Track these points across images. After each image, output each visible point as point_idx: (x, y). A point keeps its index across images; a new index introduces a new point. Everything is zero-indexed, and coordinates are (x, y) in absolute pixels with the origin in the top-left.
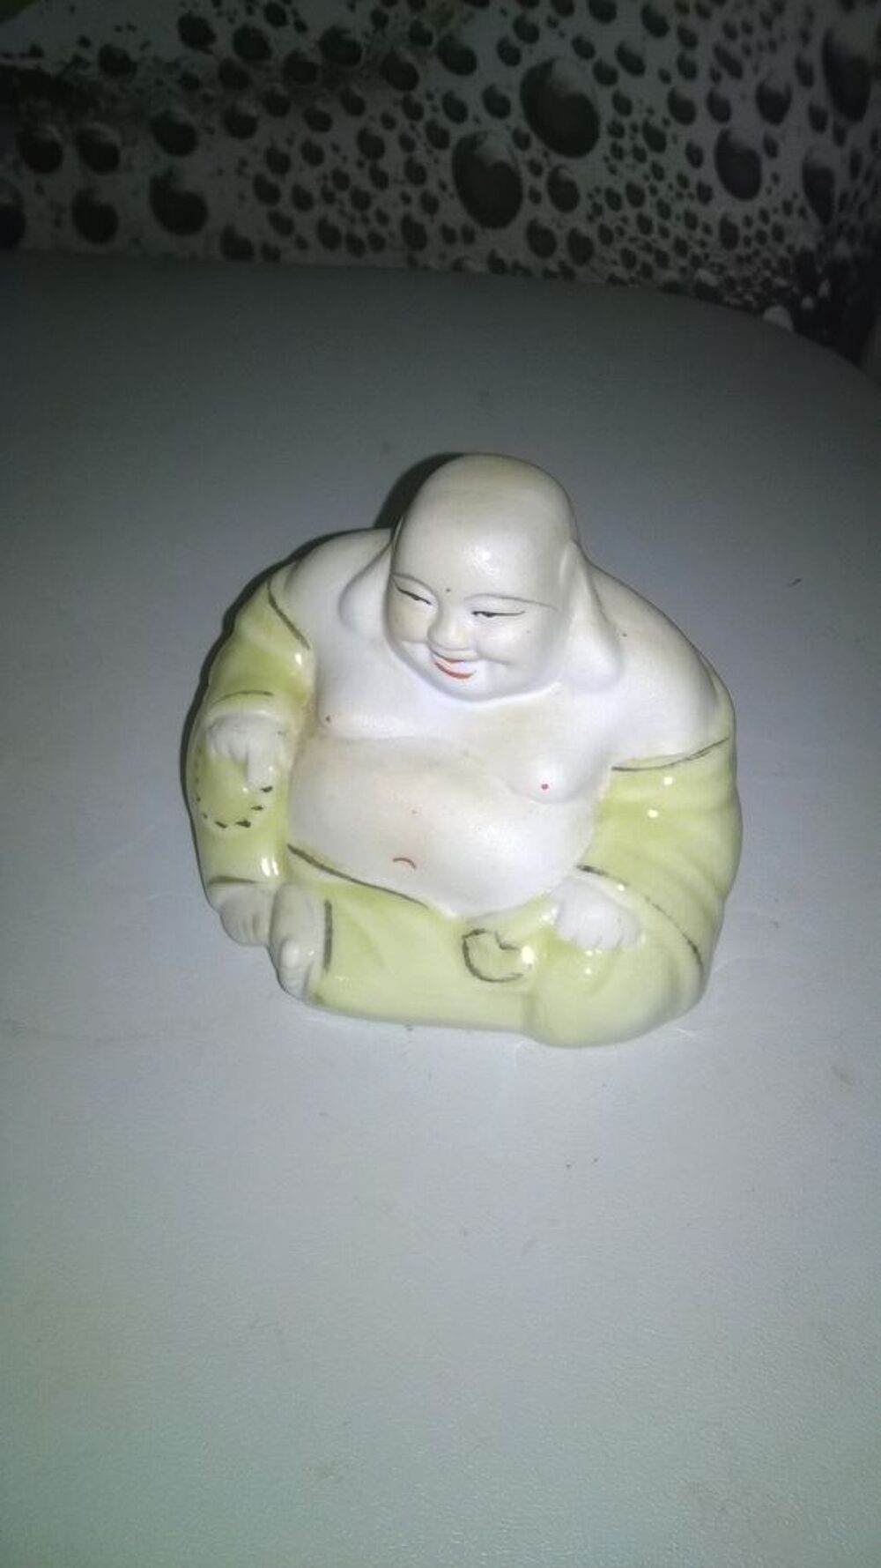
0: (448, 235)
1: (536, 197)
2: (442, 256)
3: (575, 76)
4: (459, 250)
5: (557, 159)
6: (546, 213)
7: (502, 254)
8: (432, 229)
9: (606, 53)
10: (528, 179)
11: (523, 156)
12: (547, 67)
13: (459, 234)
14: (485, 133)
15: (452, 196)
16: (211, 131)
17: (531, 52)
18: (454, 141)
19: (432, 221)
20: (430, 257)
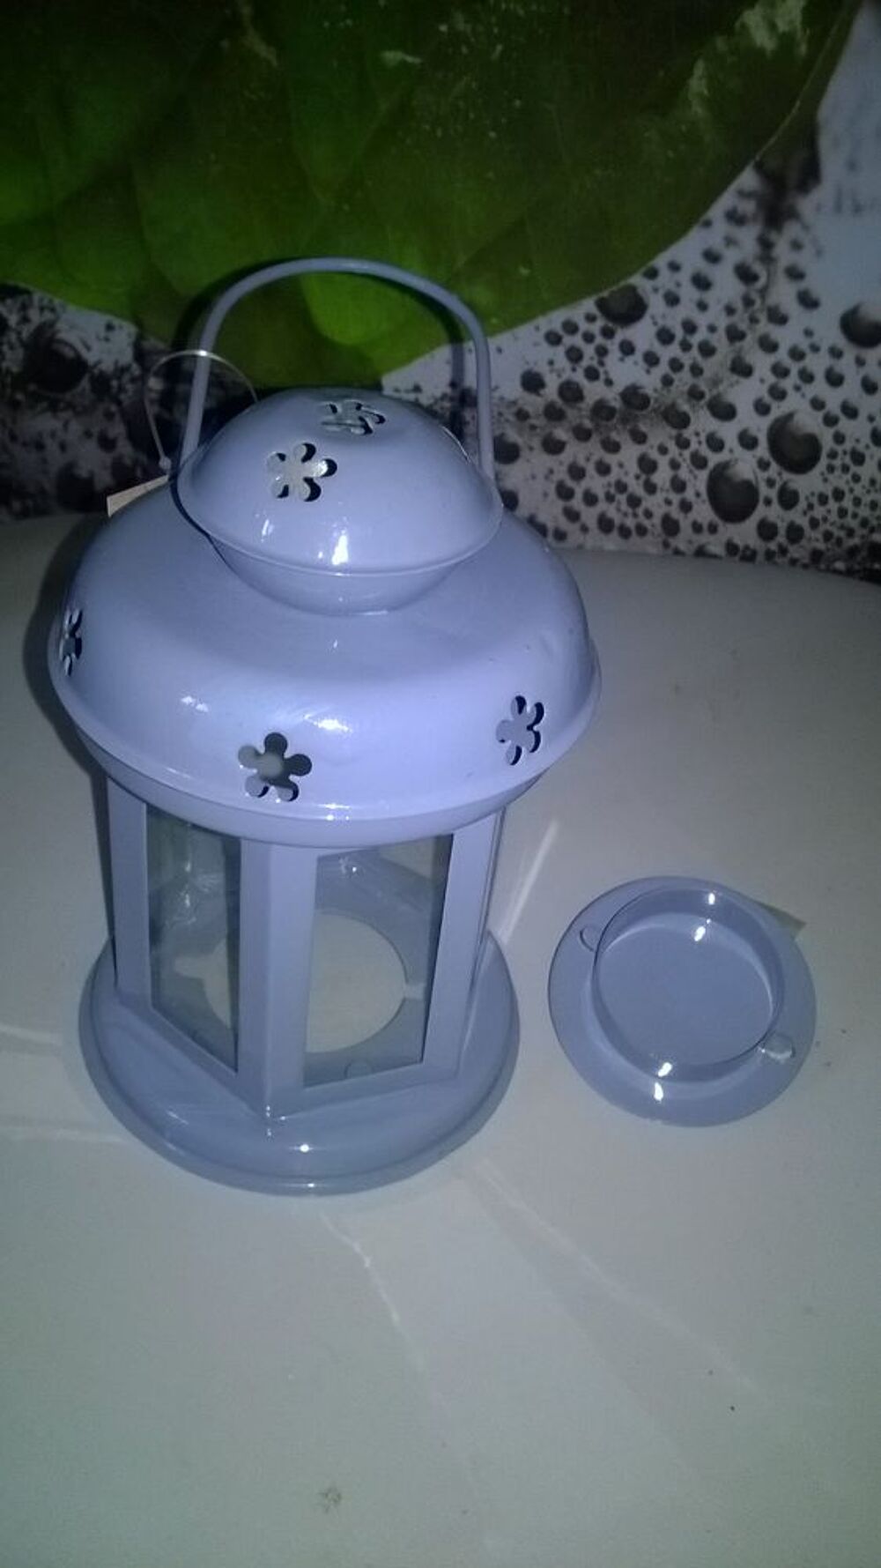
0: (697, 528)
1: (768, 502)
2: (690, 542)
3: (809, 422)
4: (704, 538)
5: (787, 476)
6: (774, 513)
7: (738, 541)
8: (685, 523)
9: (833, 406)
10: (764, 491)
11: (763, 475)
12: (790, 416)
13: (705, 527)
14: (736, 460)
15: (704, 502)
16: (531, 449)
17: (779, 407)
18: (711, 465)
19: (686, 517)
20: (680, 542)
